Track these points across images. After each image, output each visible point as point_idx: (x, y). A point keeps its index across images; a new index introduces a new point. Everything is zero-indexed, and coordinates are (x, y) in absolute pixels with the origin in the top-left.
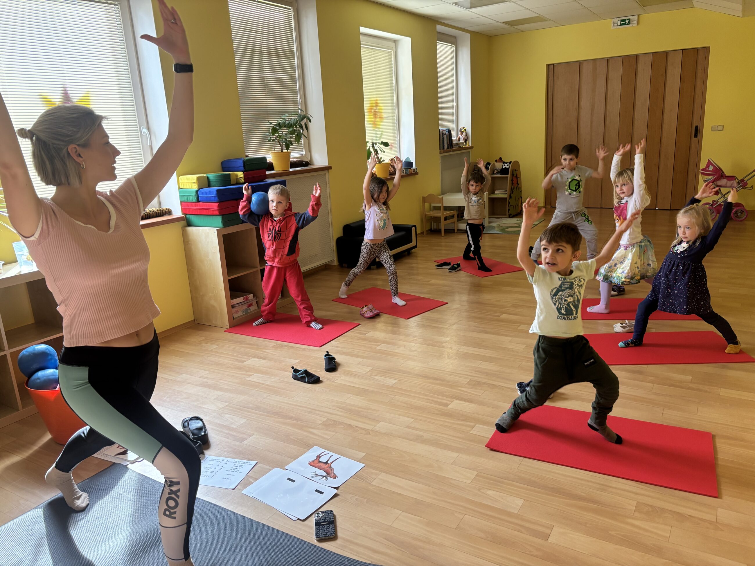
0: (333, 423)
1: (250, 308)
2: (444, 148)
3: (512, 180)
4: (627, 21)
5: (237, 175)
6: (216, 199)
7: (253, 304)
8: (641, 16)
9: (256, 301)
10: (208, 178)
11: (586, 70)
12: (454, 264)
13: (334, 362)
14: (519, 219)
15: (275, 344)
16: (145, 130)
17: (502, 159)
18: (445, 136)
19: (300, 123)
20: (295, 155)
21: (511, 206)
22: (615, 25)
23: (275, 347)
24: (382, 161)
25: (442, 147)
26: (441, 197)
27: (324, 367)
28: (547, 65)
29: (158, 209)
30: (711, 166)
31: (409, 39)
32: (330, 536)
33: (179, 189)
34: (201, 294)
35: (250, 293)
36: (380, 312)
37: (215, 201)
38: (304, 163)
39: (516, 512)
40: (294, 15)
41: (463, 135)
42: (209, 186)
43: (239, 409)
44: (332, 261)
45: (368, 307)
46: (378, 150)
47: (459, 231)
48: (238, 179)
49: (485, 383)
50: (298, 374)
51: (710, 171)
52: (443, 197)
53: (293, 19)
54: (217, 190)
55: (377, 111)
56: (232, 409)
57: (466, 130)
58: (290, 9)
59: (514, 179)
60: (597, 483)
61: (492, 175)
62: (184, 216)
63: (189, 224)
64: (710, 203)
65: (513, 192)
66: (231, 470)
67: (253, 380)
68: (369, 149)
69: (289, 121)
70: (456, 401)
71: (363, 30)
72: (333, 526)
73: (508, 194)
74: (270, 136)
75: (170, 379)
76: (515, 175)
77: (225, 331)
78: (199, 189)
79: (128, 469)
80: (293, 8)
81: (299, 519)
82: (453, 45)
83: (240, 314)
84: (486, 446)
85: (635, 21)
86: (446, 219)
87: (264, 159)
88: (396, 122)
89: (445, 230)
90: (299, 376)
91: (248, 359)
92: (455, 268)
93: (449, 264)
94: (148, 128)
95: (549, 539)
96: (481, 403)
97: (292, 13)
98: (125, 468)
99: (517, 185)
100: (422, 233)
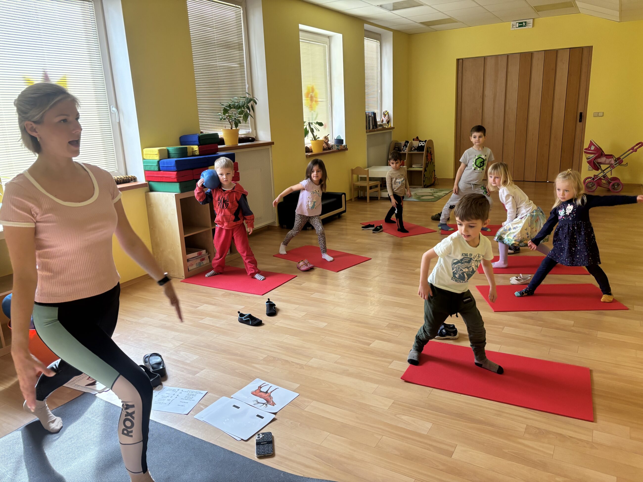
0: (272, 359)
1: (203, 261)
2: (369, 128)
3: (427, 156)
4: (524, 24)
5: (193, 149)
6: (175, 168)
7: (206, 259)
8: (536, 20)
9: (208, 256)
10: (168, 150)
11: (490, 64)
12: (377, 226)
13: (274, 308)
14: (432, 189)
15: (224, 293)
16: (114, 109)
17: (419, 138)
18: (371, 118)
19: (247, 105)
20: (243, 132)
21: (425, 178)
22: (514, 26)
23: (224, 295)
24: (317, 138)
25: (368, 127)
26: (367, 169)
27: (266, 312)
28: (457, 59)
29: (125, 177)
30: (592, 146)
31: (341, 35)
32: (269, 453)
33: (143, 160)
34: (161, 249)
35: (203, 249)
36: (314, 266)
37: (174, 170)
38: (251, 139)
39: (426, 434)
40: (243, 13)
41: (386, 118)
42: (169, 157)
43: (192, 347)
44: (274, 222)
45: (304, 262)
46: (314, 129)
47: (381, 199)
48: (193, 151)
49: (401, 326)
50: (243, 317)
51: (592, 150)
52: (368, 170)
53: (242, 16)
54: (176, 161)
55: (313, 96)
56: (187, 347)
57: (388, 114)
58: (240, 8)
59: (429, 155)
60: (494, 410)
61: (410, 151)
62: (147, 182)
63: (152, 190)
64: (592, 177)
65: (427, 166)
66: (185, 399)
67: (205, 323)
68: (306, 128)
69: (238, 104)
70: (377, 341)
71: (301, 27)
72: (271, 445)
73: (423, 167)
74: (222, 115)
75: (133, 322)
76: (429, 152)
77: (181, 281)
78: (160, 160)
79: (96, 397)
80: (242, 7)
81: (242, 439)
82: (378, 41)
83: (194, 266)
84: (401, 378)
85: (530, 24)
86: (371, 188)
87: (216, 135)
88: (329, 106)
89: (370, 197)
90: (244, 320)
91: (200, 305)
92: (378, 229)
93: (373, 226)
94: (117, 107)
95: (453, 456)
96: (398, 343)
97: (242, 11)
98: (94, 396)
99: (431, 160)
100: (351, 200)
